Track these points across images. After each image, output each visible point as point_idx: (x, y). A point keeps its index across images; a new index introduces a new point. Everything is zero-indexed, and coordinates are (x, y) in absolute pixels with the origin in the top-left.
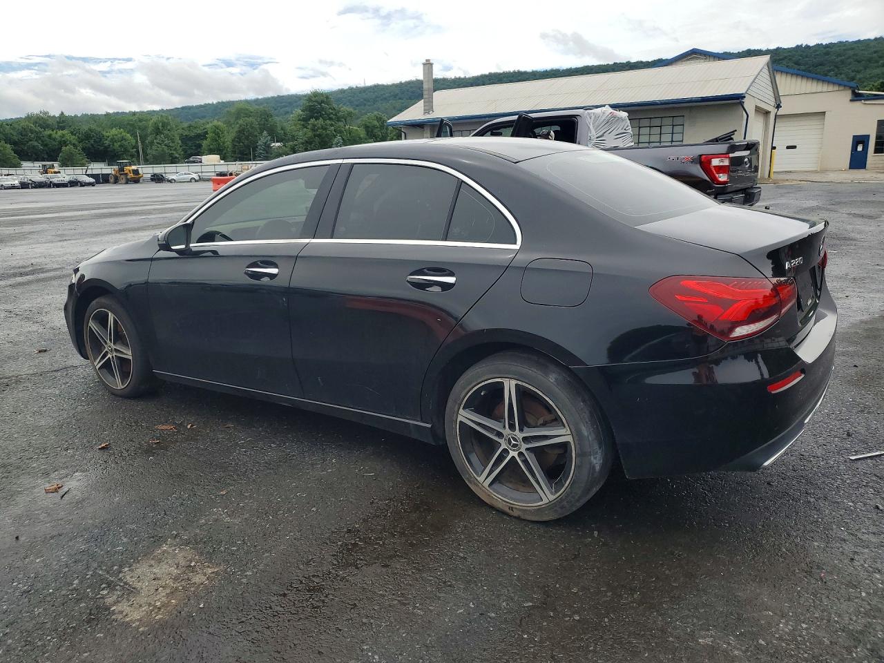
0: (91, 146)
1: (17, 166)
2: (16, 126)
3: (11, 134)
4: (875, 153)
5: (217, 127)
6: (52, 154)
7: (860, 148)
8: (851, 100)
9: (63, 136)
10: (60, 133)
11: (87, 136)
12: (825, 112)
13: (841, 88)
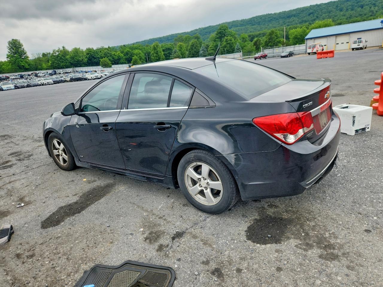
0: (129, 58)
1: (111, 67)
5: (181, 45)
6: (115, 61)
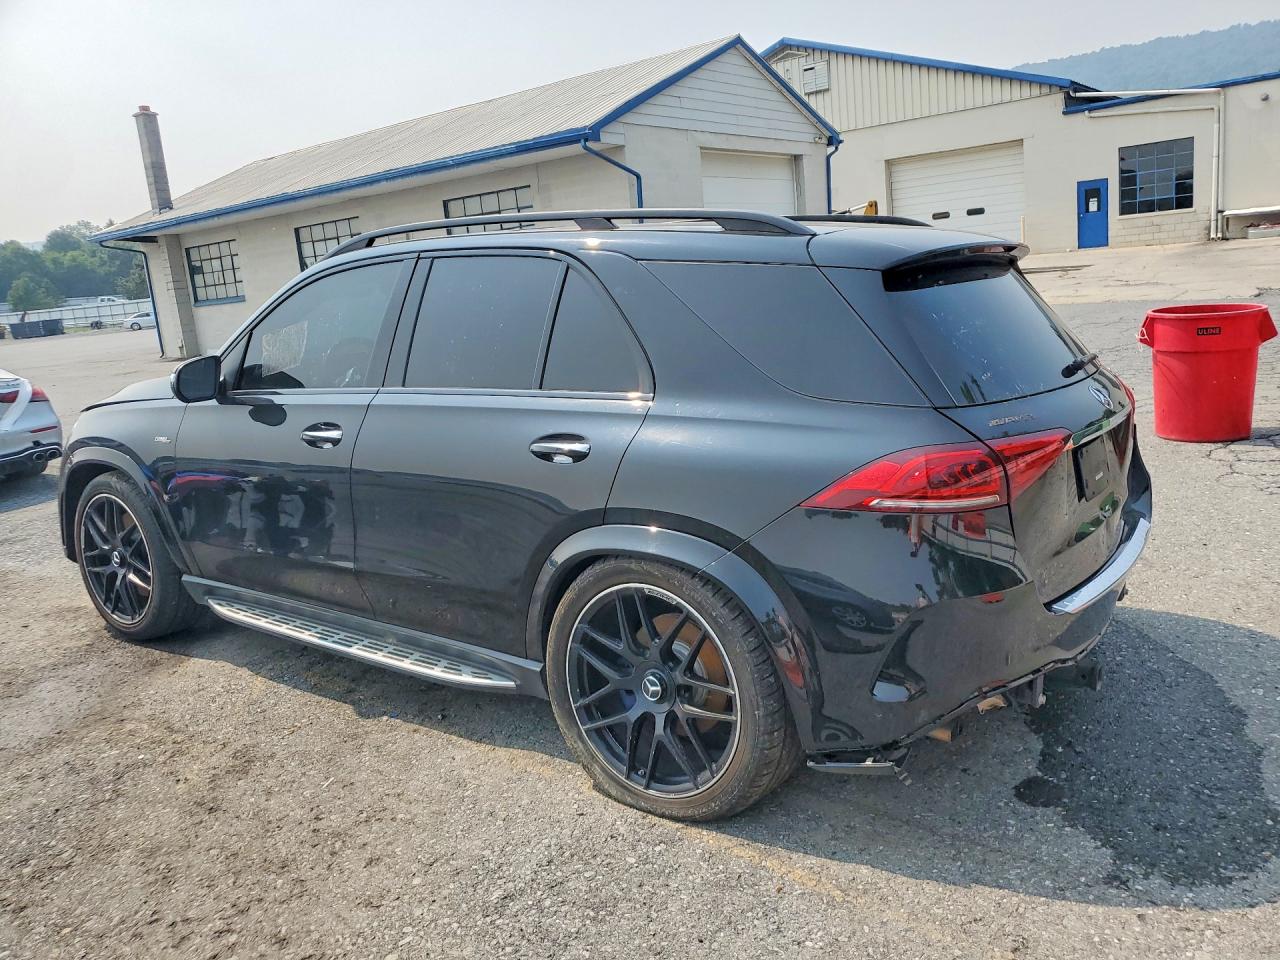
4: (1122, 213)
7: (1093, 206)
8: (1064, 113)
12: (1022, 140)
13: (1045, 90)
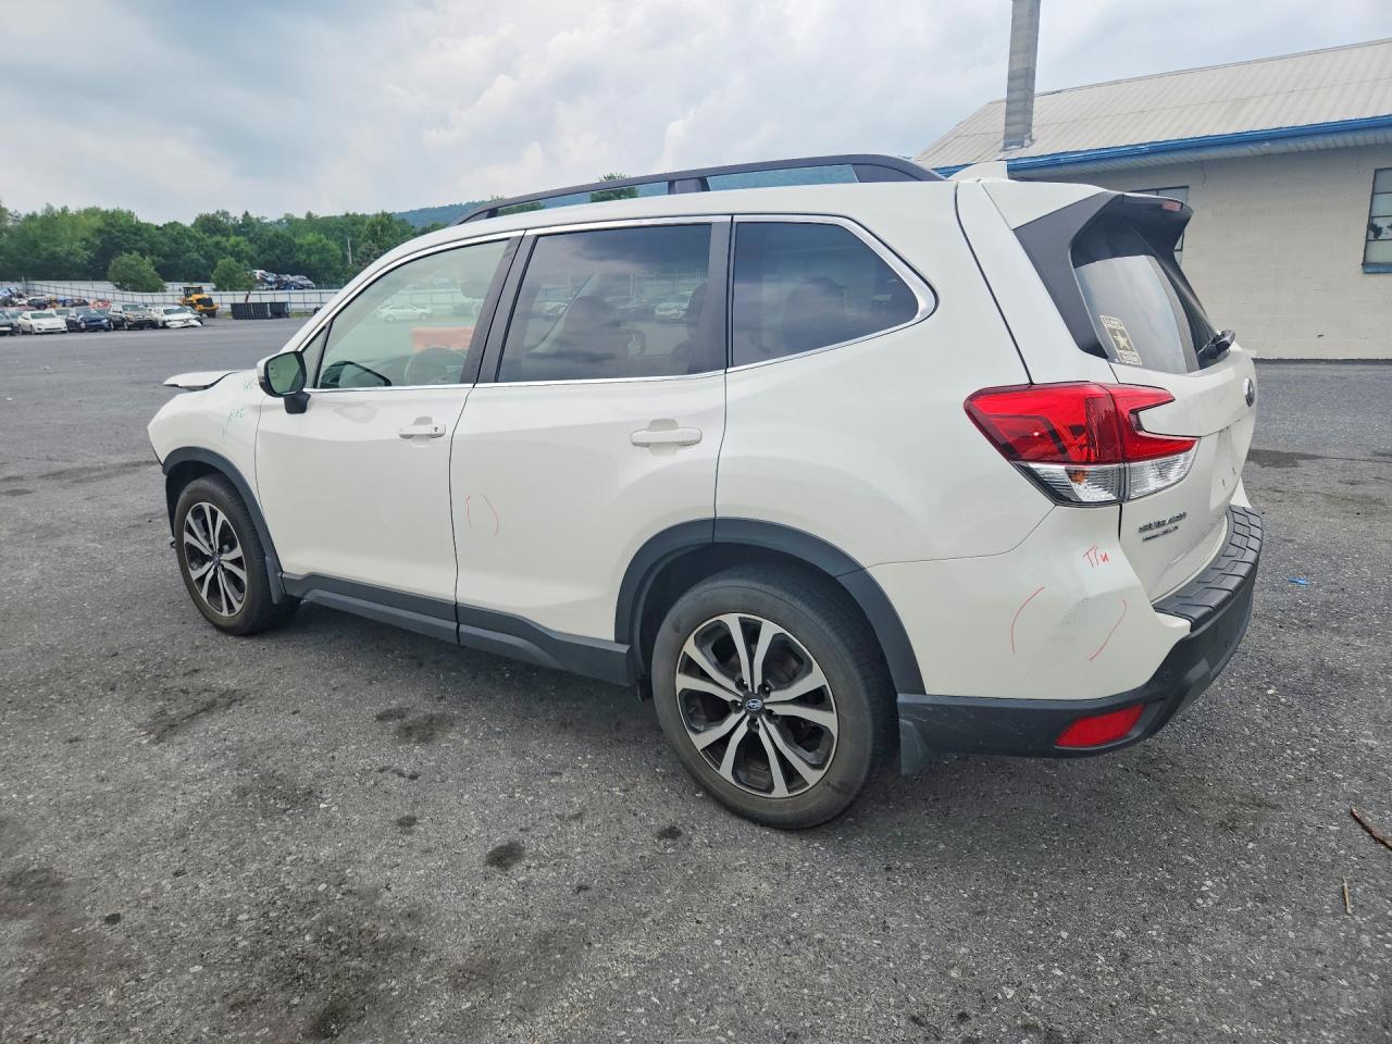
2: (169, 230)
3: (161, 243)
9: (238, 244)
10: (233, 239)
11: (272, 245)
